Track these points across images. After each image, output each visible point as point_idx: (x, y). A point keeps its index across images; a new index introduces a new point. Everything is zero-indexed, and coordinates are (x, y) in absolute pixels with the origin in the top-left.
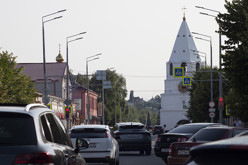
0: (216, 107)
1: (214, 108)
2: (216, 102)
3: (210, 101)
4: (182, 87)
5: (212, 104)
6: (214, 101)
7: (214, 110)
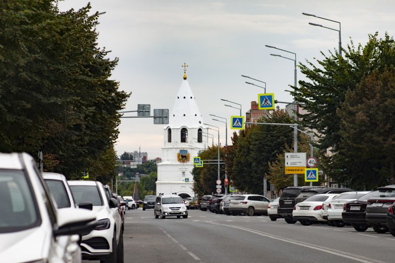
0: (222, 184)
1: (220, 185)
2: (223, 180)
3: (217, 179)
4: (182, 156)
5: (219, 182)
6: (220, 179)
7: (221, 187)
